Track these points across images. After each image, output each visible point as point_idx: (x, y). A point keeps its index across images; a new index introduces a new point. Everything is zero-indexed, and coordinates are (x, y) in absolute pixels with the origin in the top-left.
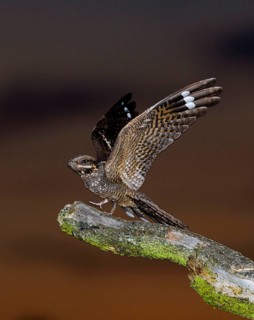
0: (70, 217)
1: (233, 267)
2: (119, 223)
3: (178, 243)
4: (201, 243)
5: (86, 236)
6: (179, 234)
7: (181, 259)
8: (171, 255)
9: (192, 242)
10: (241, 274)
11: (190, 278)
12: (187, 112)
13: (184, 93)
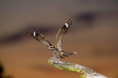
0: (51, 61)
1: (91, 73)
2: (63, 62)
3: (78, 67)
4: (83, 67)
5: (55, 65)
6: (78, 65)
7: (78, 71)
8: (76, 70)
9: (81, 67)
10: (93, 75)
11: (80, 76)
12: (67, 28)
13: (65, 24)
